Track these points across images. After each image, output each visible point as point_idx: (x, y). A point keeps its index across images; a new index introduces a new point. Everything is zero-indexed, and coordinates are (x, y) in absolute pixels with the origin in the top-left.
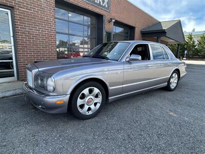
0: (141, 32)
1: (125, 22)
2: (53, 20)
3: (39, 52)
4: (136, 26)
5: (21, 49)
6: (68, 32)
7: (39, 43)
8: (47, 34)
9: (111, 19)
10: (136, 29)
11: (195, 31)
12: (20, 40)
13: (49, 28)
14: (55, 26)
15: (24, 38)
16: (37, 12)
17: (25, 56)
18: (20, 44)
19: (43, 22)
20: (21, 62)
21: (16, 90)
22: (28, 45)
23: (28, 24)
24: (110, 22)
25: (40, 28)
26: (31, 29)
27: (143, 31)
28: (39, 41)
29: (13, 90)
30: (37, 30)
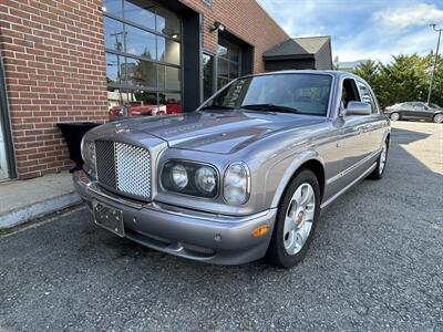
0: (263, 58)
3: (65, 97)
4: (256, 43)
5: (20, 89)
7: (64, 75)
8: (83, 49)
9: (217, 24)
10: (256, 50)
11: (339, 61)
12: (15, 62)
13: (88, 33)
14: (102, 31)
15: (26, 57)
17: (31, 108)
18: (17, 76)
19: (73, 17)
20: (21, 127)
21: (30, 206)
22: (38, 77)
23: (34, 18)
24: (212, 30)
25: (67, 34)
26: (43, 34)
27: (266, 55)
28: (66, 69)
29: (23, 208)
30: (60, 38)
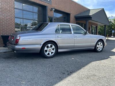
0: (75, 17)
1: (63, 10)
2: (13, 10)
4: (71, 13)
6: (22, 17)
7: (4, 24)
8: (9, 18)
9: (52, 9)
10: (71, 15)
14: (14, 14)
16: (3, 5)
19: (7, 11)
24: (51, 10)
25: (5, 15)
27: (76, 16)
